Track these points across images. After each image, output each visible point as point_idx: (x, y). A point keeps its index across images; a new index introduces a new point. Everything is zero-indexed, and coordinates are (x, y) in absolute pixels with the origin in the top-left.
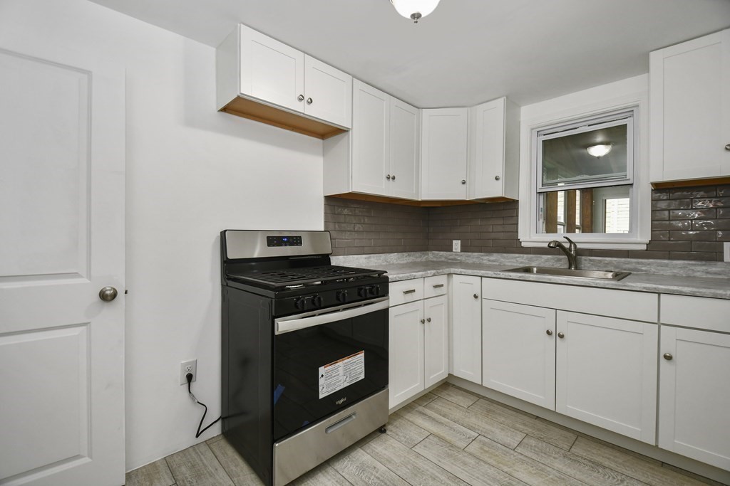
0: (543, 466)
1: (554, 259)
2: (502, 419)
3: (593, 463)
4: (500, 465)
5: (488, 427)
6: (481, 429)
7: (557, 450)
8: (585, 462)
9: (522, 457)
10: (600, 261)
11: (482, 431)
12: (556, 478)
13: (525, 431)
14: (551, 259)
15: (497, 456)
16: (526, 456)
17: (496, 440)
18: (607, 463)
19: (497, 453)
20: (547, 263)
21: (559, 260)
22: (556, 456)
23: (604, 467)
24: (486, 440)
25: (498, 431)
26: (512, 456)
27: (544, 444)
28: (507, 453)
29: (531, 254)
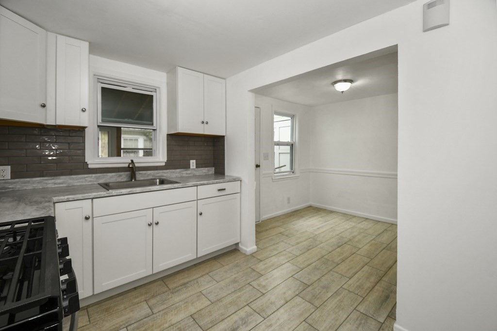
0: (174, 306)
1: (116, 175)
2: (122, 306)
3: (182, 285)
4: (162, 327)
5: (123, 318)
6: (121, 324)
7: (166, 294)
8: (180, 288)
9: (161, 313)
10: (145, 173)
11: (124, 324)
12: (185, 305)
13: (142, 300)
14: (115, 176)
15: (153, 326)
16: (163, 310)
17: (138, 320)
18: (186, 281)
19: (151, 324)
20: (112, 179)
21: (120, 176)
22: (170, 296)
23: (187, 283)
24: (135, 325)
25: (131, 314)
26: (158, 317)
27: (158, 296)
28: (154, 318)
29: (96, 173)
